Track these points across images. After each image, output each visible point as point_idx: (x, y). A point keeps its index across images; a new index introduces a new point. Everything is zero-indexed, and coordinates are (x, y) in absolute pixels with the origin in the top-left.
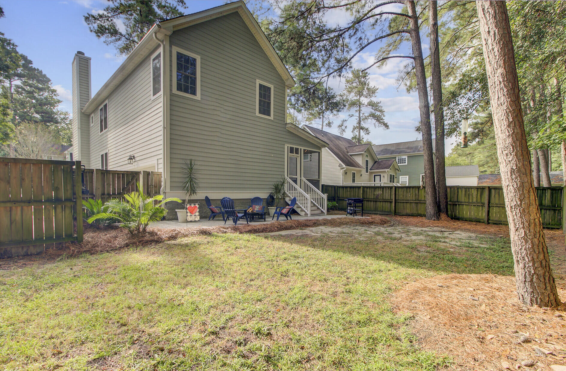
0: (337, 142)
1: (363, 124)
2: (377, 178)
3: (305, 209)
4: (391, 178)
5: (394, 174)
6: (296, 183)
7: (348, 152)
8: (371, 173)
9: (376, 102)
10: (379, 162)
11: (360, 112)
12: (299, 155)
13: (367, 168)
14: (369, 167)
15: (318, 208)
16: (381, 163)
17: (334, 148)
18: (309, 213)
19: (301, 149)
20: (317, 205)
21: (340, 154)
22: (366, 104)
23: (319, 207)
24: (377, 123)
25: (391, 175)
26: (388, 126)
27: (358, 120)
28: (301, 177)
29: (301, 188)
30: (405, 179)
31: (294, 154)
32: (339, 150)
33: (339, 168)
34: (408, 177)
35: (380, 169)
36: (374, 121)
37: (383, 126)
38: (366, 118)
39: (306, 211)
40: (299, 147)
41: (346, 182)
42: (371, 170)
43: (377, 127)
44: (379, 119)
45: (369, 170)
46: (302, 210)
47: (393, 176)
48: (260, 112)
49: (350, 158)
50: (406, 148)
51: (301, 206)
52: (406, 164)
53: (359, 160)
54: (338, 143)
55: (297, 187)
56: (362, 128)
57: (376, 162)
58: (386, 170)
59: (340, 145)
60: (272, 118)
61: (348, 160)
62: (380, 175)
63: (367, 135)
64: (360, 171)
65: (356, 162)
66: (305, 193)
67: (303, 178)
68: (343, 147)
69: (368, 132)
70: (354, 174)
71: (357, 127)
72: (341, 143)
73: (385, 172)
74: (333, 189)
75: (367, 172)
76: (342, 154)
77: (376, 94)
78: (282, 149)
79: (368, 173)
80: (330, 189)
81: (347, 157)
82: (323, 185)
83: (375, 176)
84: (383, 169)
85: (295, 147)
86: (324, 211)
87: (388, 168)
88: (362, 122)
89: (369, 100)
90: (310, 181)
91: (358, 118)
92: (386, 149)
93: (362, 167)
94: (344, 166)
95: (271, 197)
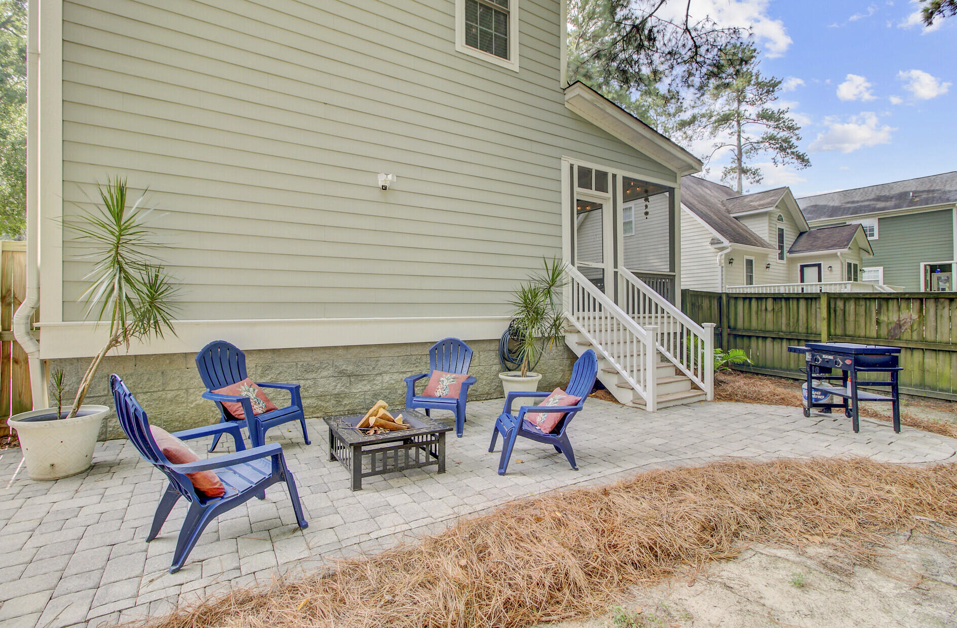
0: (699, 189)
1: (747, 163)
2: (811, 273)
3: (632, 381)
4: (849, 272)
5: (857, 262)
6: (602, 289)
7: (729, 212)
8: (792, 261)
9: (776, 112)
10: (811, 233)
11: (739, 136)
12: (610, 194)
13: (781, 248)
14: (787, 246)
15: (679, 372)
16: (819, 235)
17: (696, 203)
18: (648, 396)
19: (614, 176)
20: (676, 362)
21: (712, 215)
22: (754, 117)
23: (683, 368)
24: (780, 157)
25: (849, 265)
26: (808, 161)
27: (736, 152)
28: (616, 266)
29: (616, 302)
30: (872, 274)
31: (593, 192)
32: (706, 206)
33: (712, 248)
34: (881, 269)
35: (819, 249)
36: (772, 153)
37: (794, 160)
38: (754, 149)
39: (639, 388)
40: (610, 171)
41: (730, 284)
42: (790, 252)
43: (780, 165)
44: (785, 147)
45: (786, 254)
46: (623, 385)
47: (856, 266)
48: (471, 40)
49: (735, 223)
50: (873, 200)
51: (618, 367)
52: (876, 237)
53: (762, 229)
54: (702, 193)
55: (606, 299)
56: (744, 171)
57: (801, 234)
58: (839, 252)
59: (708, 197)
60: (514, 63)
61: (734, 229)
62: (819, 266)
63: (755, 184)
64: (766, 256)
65: (752, 235)
66: (629, 318)
67: (622, 270)
68: (713, 200)
69: (757, 178)
70: (750, 263)
71: (732, 169)
72: (708, 192)
73: (835, 255)
74: (715, 303)
75: (781, 257)
76: (715, 214)
77: (776, 94)
78: (552, 174)
79: (784, 262)
80: (706, 303)
81: (729, 222)
82: (684, 293)
83: (802, 267)
84: (827, 248)
85: (594, 166)
86: (701, 385)
87: (844, 246)
88: (744, 159)
89: (760, 109)
90: (646, 277)
91: (736, 148)
92: (815, 206)
93: (770, 245)
94: (726, 242)
95: (515, 334)
